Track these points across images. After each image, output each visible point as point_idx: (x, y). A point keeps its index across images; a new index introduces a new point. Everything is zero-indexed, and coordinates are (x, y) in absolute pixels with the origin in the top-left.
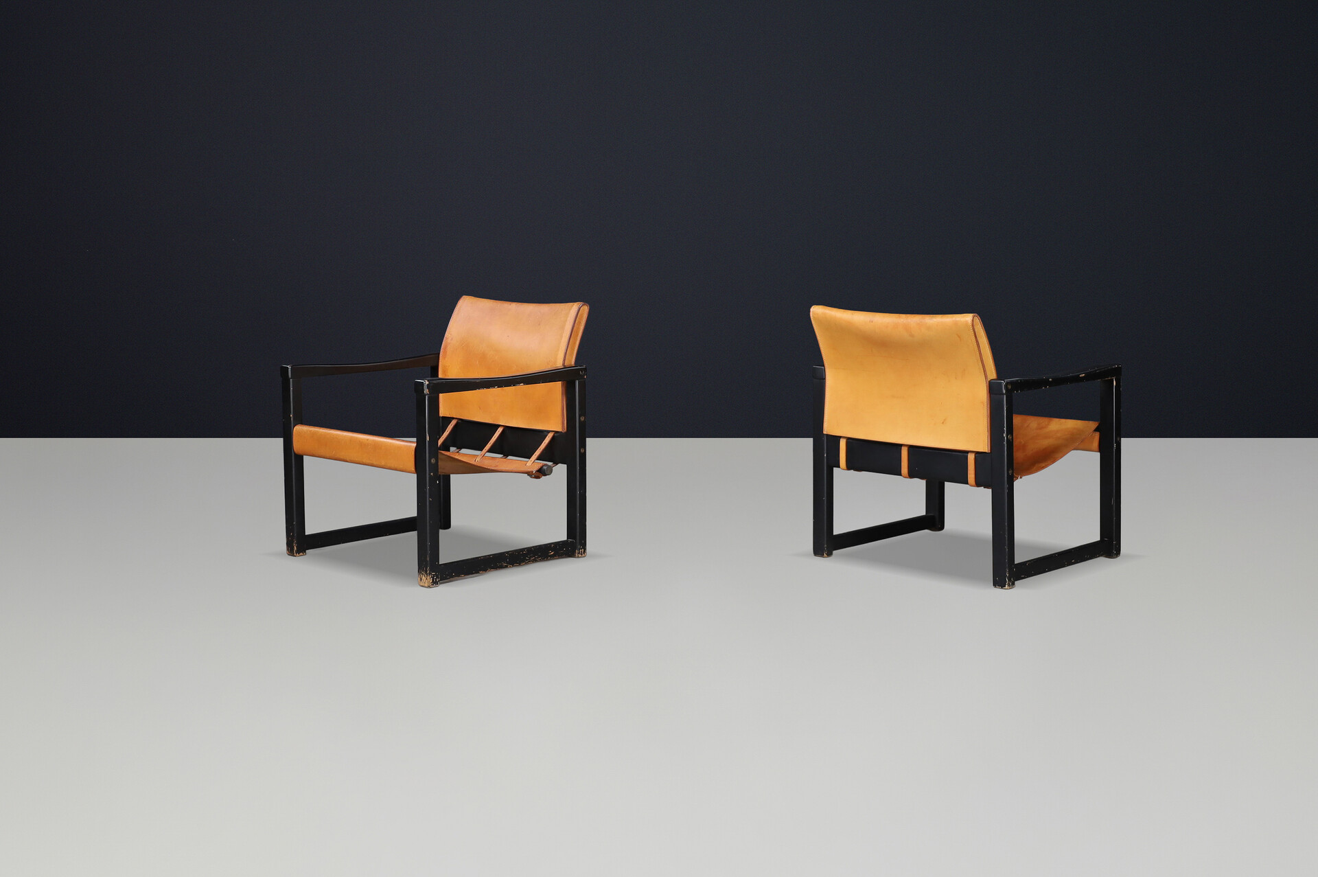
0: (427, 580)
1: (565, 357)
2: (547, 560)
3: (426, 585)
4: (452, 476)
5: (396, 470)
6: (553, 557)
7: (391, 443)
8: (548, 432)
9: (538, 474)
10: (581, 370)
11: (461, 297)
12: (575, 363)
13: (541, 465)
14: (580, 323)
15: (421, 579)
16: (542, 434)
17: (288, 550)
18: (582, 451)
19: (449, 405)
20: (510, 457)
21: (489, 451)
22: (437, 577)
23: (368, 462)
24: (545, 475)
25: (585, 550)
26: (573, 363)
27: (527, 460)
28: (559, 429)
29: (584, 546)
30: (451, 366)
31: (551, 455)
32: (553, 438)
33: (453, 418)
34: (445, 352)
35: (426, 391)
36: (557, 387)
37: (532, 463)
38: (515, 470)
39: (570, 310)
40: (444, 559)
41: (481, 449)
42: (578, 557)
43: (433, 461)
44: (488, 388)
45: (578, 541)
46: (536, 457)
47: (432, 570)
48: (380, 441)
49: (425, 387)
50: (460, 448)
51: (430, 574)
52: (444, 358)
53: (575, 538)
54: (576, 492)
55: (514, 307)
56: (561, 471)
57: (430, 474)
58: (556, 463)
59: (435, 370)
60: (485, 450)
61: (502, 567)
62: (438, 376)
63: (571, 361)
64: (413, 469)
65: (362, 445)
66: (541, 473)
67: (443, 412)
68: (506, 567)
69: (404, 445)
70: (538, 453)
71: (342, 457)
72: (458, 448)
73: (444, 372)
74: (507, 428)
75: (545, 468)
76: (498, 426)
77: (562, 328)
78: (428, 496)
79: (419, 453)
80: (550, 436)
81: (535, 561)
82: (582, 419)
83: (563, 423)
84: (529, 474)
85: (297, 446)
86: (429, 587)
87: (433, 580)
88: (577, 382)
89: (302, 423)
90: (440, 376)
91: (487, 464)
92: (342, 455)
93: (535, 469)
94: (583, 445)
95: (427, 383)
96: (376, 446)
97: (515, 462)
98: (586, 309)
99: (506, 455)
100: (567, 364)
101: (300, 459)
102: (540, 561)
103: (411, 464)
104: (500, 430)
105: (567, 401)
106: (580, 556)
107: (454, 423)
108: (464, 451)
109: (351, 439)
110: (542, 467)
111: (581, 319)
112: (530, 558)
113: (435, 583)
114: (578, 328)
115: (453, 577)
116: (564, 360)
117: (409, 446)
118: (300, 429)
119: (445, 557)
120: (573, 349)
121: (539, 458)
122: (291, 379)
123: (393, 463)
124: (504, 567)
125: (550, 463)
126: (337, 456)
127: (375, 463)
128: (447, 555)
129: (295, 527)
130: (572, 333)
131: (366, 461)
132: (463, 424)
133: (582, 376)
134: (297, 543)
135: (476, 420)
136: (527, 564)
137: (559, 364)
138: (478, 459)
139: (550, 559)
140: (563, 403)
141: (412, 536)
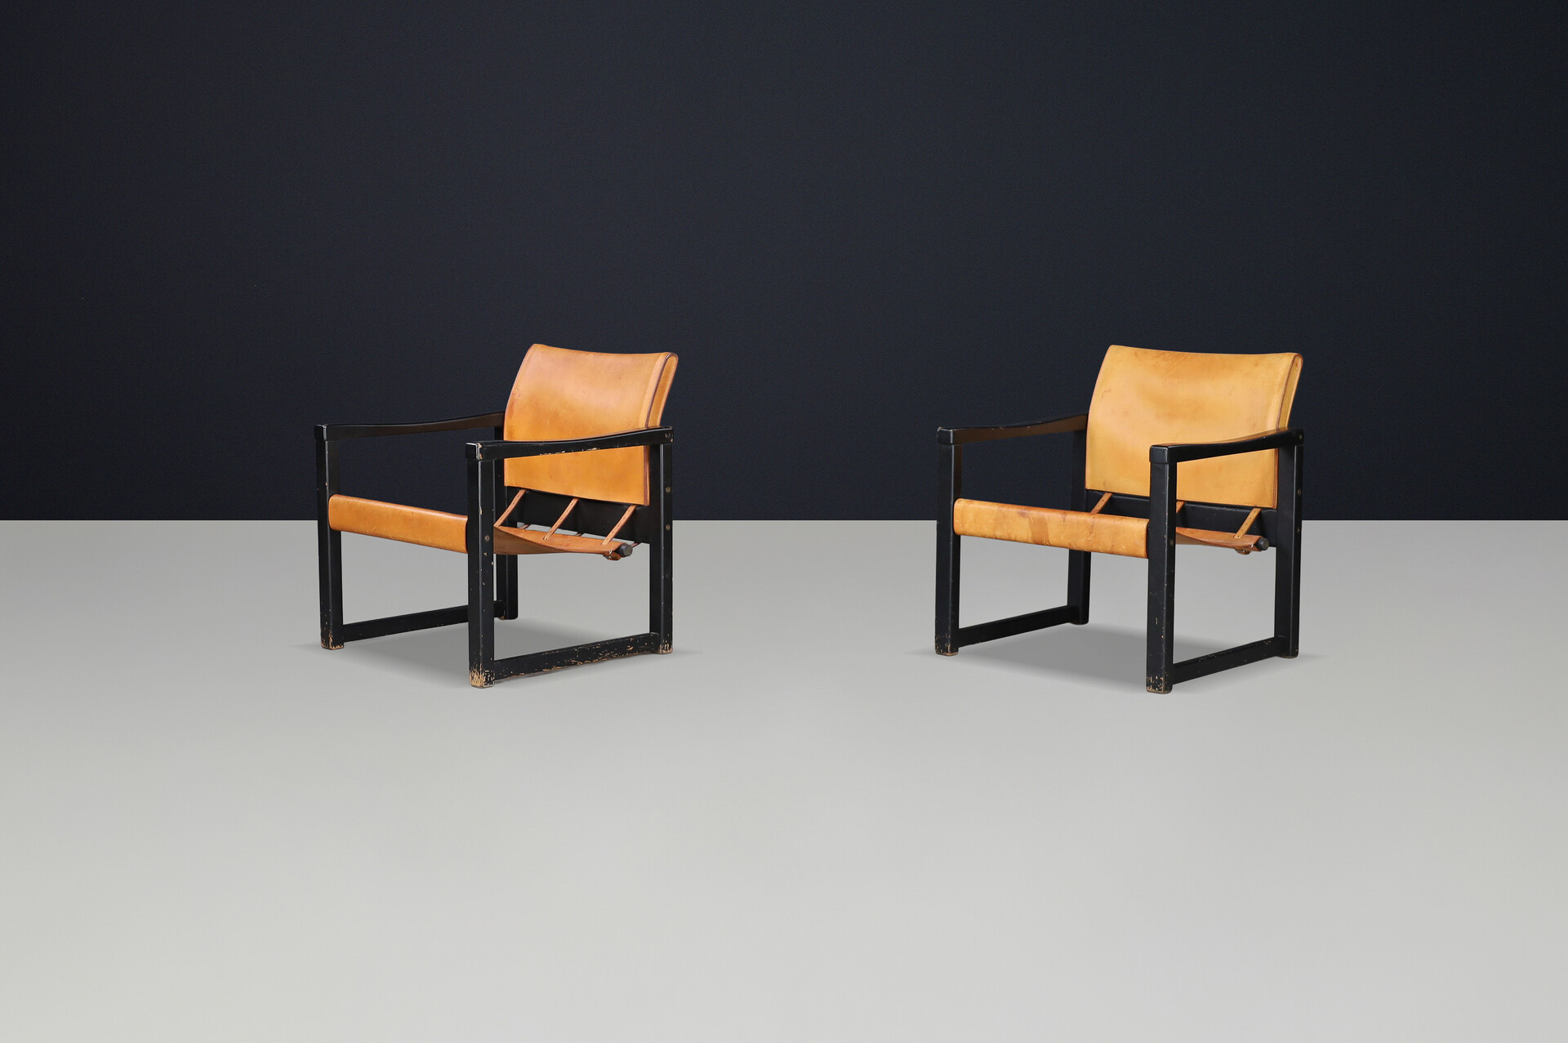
0: (480, 679)
1: (648, 416)
2: (625, 656)
3: (479, 685)
4: (520, 557)
5: (445, 549)
6: (632, 653)
7: (439, 517)
8: (629, 505)
9: (616, 555)
10: (667, 432)
11: (528, 347)
12: (661, 424)
13: (619, 544)
14: (667, 377)
15: (473, 678)
16: (622, 508)
17: (322, 642)
18: (668, 528)
19: (515, 473)
20: (585, 535)
21: (561, 527)
22: (492, 676)
23: (413, 539)
24: (624, 556)
25: (671, 645)
26: (658, 423)
27: (603, 538)
28: (641, 501)
29: (670, 640)
30: (517, 428)
31: (633, 532)
32: (634, 512)
33: (521, 488)
34: (512, 411)
35: (479, 456)
36: (639, 452)
37: (609, 542)
38: (588, 549)
39: (656, 361)
40: (499, 655)
41: (551, 525)
42: (663, 653)
43: (487, 538)
44: (553, 452)
45: (662, 634)
46: (614, 534)
47: (485, 668)
48: (427, 515)
49: (478, 450)
50: (529, 524)
51: (483, 671)
52: (511, 416)
53: (658, 631)
54: (660, 576)
55: (591, 357)
56: (642, 551)
57: (483, 554)
58: (638, 542)
59: (499, 431)
60: (555, 527)
61: (570, 665)
62: (503, 439)
63: (656, 421)
64: (464, 548)
65: (406, 519)
66: (619, 553)
67: (509, 481)
68: (575, 664)
69: (454, 520)
70: (616, 529)
71: (383, 534)
72: (526, 524)
73: (510, 433)
74: (581, 501)
75: (623, 547)
76: (571, 498)
77: (646, 382)
78: (480, 580)
79: (471, 531)
80: (630, 511)
81: (611, 657)
82: (668, 490)
83: (645, 496)
84: (605, 554)
85: (334, 520)
86: (482, 687)
87: (486, 679)
88: (662, 446)
89: (340, 493)
90: (506, 438)
91: (557, 543)
92: (383, 530)
93: (611, 550)
95: (480, 446)
96: (422, 520)
97: (590, 540)
98: (674, 361)
99: (581, 532)
100: (650, 425)
101: (336, 535)
102: (617, 657)
103: (461, 542)
104: (574, 502)
105: (650, 468)
106: (664, 651)
107: (521, 493)
108: (533, 527)
109: (395, 514)
110: (619, 547)
111: (668, 372)
112: (604, 654)
113: (489, 682)
114: (665, 383)
115: (510, 675)
116: (648, 420)
117: (460, 521)
118: (336, 501)
119: (501, 652)
120: (659, 408)
121: (617, 536)
122: (327, 442)
123: (440, 542)
124: (572, 665)
125: (630, 543)
126: (378, 532)
127: (421, 540)
128: (503, 650)
129: (331, 615)
130: (657, 388)
131: (410, 538)
132: (532, 496)
133: (668, 440)
134: (333, 634)
135: (546, 491)
136: (600, 661)
137: (641, 425)
138: (547, 537)
139: (629, 656)
140: (645, 470)
141: (463, 627)
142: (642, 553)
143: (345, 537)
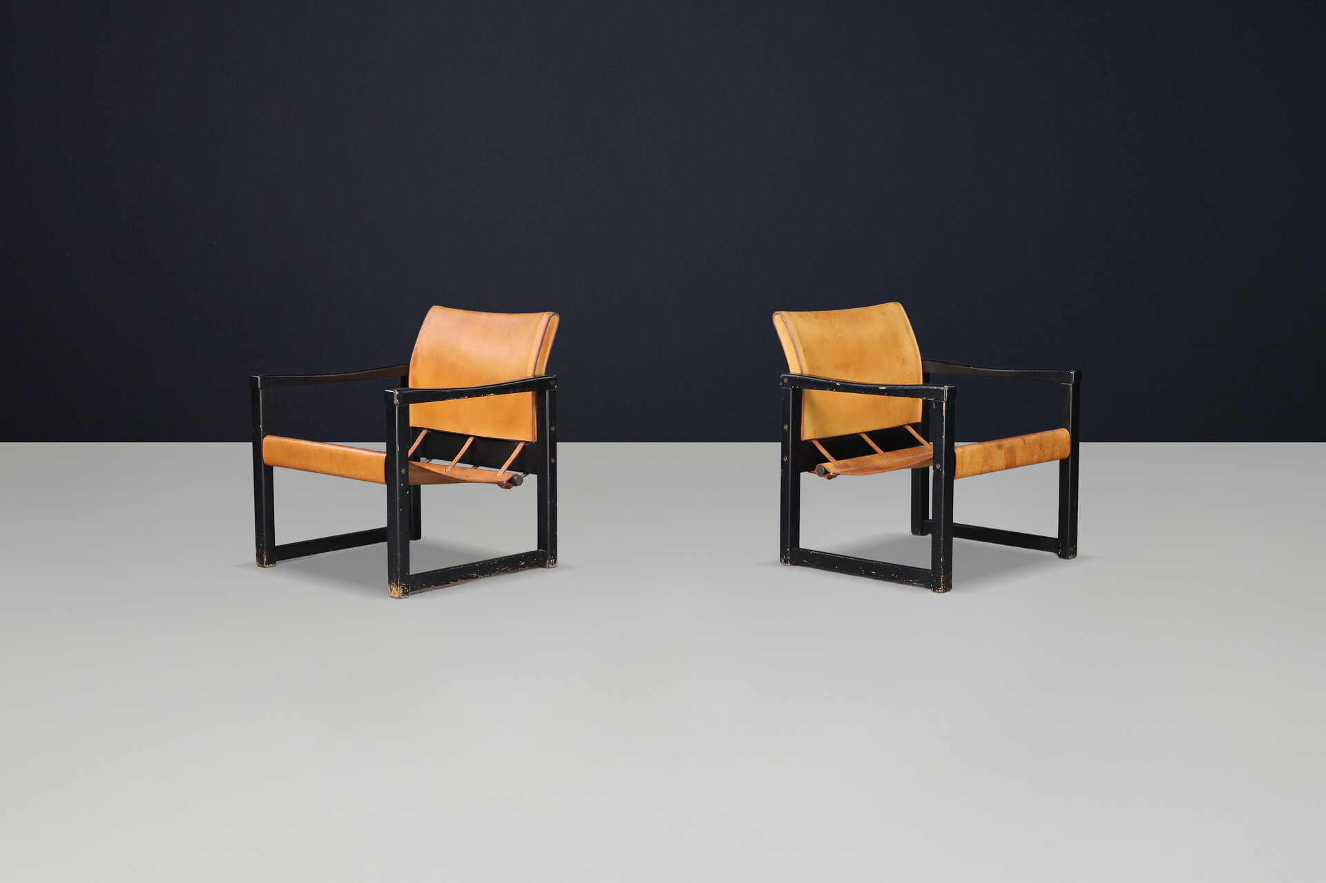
0: (398, 591)
1: (535, 367)
2: (518, 571)
3: (397, 596)
4: (423, 487)
5: (366, 480)
6: (524, 568)
7: (361, 453)
8: (519, 442)
9: (509, 484)
10: (551, 380)
11: (431, 307)
12: (546, 373)
13: (511, 475)
14: (550, 333)
15: (391, 590)
16: (512, 444)
17: (258, 561)
18: (553, 461)
19: (419, 415)
20: (480, 468)
21: (460, 461)
22: (408, 588)
23: (338, 472)
24: (516, 485)
25: (556, 559)
26: (543, 372)
27: (497, 470)
28: (529, 439)
29: (555, 555)
30: (421, 376)
31: (522, 465)
32: (524, 448)
33: (424, 429)
34: (415, 363)
35: (396, 401)
36: (528, 396)
37: (503, 474)
38: (484, 480)
39: (541, 319)
40: (414, 570)
41: (451, 460)
42: (549, 567)
43: (403, 471)
44: (458, 398)
45: (548, 550)
46: (506, 467)
47: (402, 581)
48: (353, 453)
49: (395, 397)
50: (431, 459)
51: (400, 585)
52: (414, 368)
53: (545, 548)
54: (546, 502)
55: (484, 317)
56: (531, 481)
57: (400, 485)
58: (526, 473)
59: (405, 381)
60: (455, 461)
61: (472, 578)
62: (408, 387)
63: (542, 371)
64: (383, 480)
65: (332, 455)
66: (512, 483)
67: (414, 422)
68: (477, 577)
69: (374, 456)
70: (508, 463)
71: (311, 468)
72: (428, 459)
73: (414, 382)
74: (477, 438)
75: (515, 478)
76: (468, 436)
77: (533, 337)
78: (398, 506)
79: (389, 464)
80: (520, 446)
81: (506, 571)
82: (553, 429)
83: (533, 434)
84: (500, 484)
85: (267, 457)
86: (399, 598)
87: (403, 591)
88: (547, 392)
89: (273, 434)
90: (411, 386)
91: (457, 474)
92: (311, 465)
93: (505, 479)
94: (554, 453)
95: (397, 393)
96: (346, 457)
97: (485, 472)
98: (556, 319)
99: (476, 465)
100: (537, 374)
101: (269, 469)
102: (511, 571)
103: (380, 473)
104: (470, 440)
105: (537, 411)
106: (551, 566)
107: (424, 433)
108: (434, 461)
109: (321, 450)
110: (512, 478)
111: (551, 329)
112: (500, 568)
113: (405, 594)
114: (548, 339)
115: (423, 587)
116: (535, 370)
117: (380, 456)
118: (269, 440)
119: (415, 568)
120: (544, 359)
121: (509, 469)
122: (261, 390)
123: (363, 474)
124: (474, 578)
125: (521, 474)
127: (345, 474)
128: (417, 566)
129: (265, 538)
130: (542, 342)
131: (333, 471)
132: (433, 435)
133: (552, 387)
134: (267, 554)
135: (446, 430)
137: (529, 374)
138: (448, 469)
139: (521, 570)
140: (533, 413)
141: (383, 547)
142: (531, 482)
143: (277, 471)
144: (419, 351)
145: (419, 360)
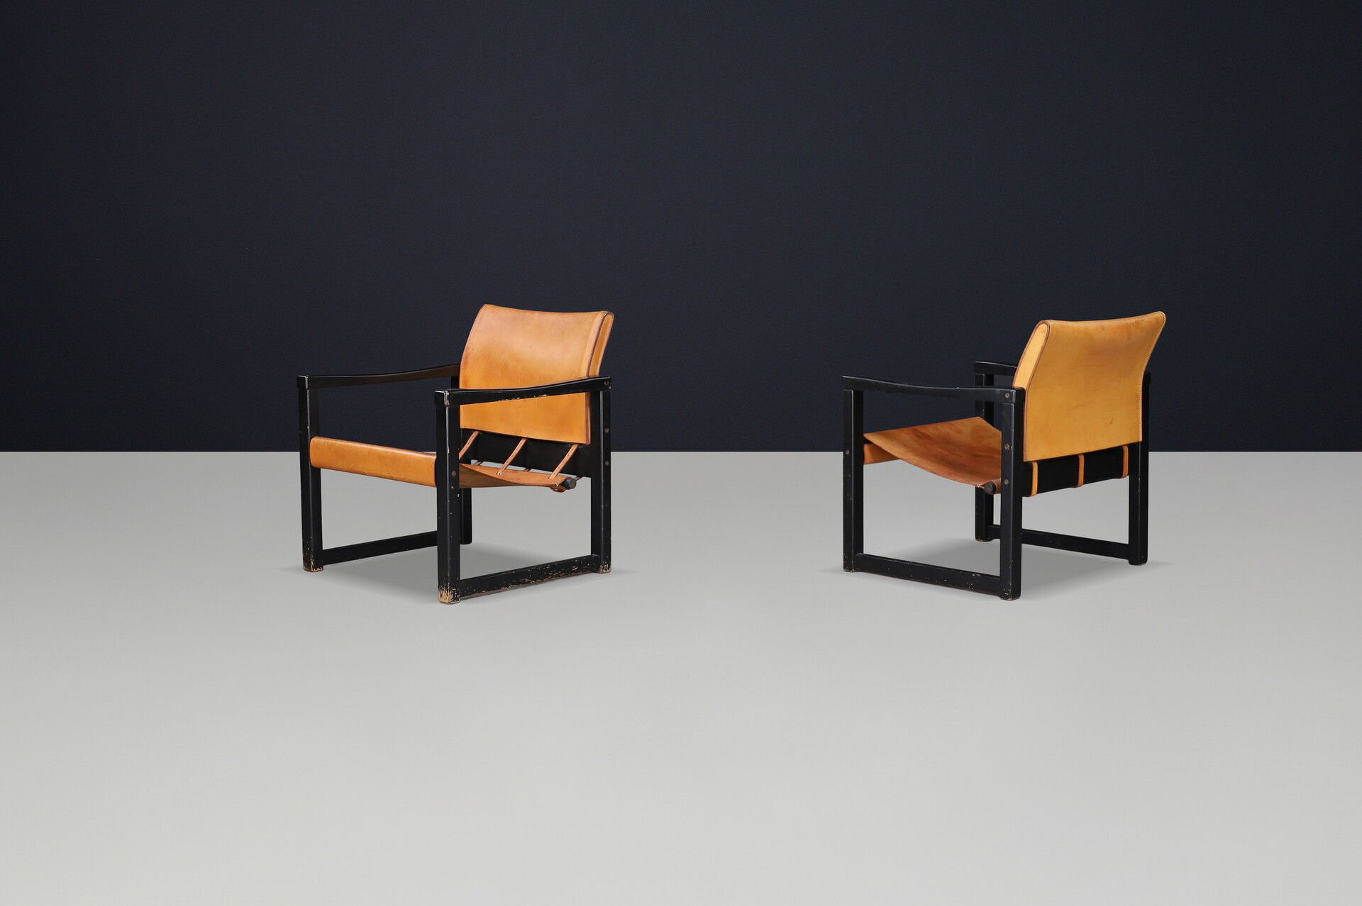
0: (448, 596)
1: (589, 367)
2: (571, 576)
3: (447, 601)
4: (474, 490)
5: (416, 483)
6: (577, 573)
8: (572, 444)
9: (562, 487)
10: (606, 380)
11: (483, 305)
12: (600, 374)
13: (564, 478)
14: (604, 332)
15: (441, 595)
16: (565, 446)
17: (305, 565)
18: (607, 463)
19: (470, 416)
20: (532, 470)
21: (512, 464)
22: (458, 593)
23: (386, 474)
24: (569, 488)
25: (609, 565)
26: (597, 373)
27: (550, 473)
28: (583, 441)
29: (608, 561)
30: (471, 378)
31: (575, 468)
32: (577, 450)
33: (475, 430)
34: (466, 363)
35: (447, 402)
36: (581, 398)
37: (556, 476)
38: (537, 483)
39: (594, 319)
40: (465, 574)
41: (503, 462)
42: (603, 573)
43: (454, 474)
44: (510, 399)
45: (602, 555)
46: (559, 470)
47: (452, 586)
49: (446, 398)
50: (482, 461)
51: (450, 590)
52: (465, 368)
53: (599, 553)
54: (600, 507)
55: (537, 316)
56: (585, 484)
57: (450, 488)
58: (580, 476)
59: (455, 381)
60: (507, 463)
61: (524, 584)
62: (458, 387)
63: (596, 371)
64: (433, 483)
65: (381, 457)
66: (565, 486)
67: (464, 423)
68: (529, 582)
69: (424, 458)
70: (561, 466)
71: (359, 470)
72: (479, 461)
73: (465, 382)
74: (529, 440)
75: (568, 481)
76: (521, 438)
77: (586, 337)
78: (448, 510)
79: (439, 466)
80: (574, 448)
81: (559, 577)
82: (607, 431)
83: (587, 436)
84: (552, 487)
85: (314, 459)
86: (449, 603)
87: (454, 596)
88: (601, 393)
89: (319, 435)
90: (461, 387)
91: (509, 477)
92: (360, 467)
93: (558, 482)
94: (608, 458)
95: (448, 394)
96: (395, 459)
97: (537, 475)
98: (610, 318)
99: (528, 468)
100: (591, 374)
101: (317, 472)
102: (564, 576)
103: (430, 476)
104: (522, 442)
105: (591, 412)
106: (604, 571)
107: (475, 435)
108: (485, 464)
109: (370, 452)
110: (565, 481)
111: (605, 328)
112: (553, 574)
113: (455, 599)
114: (603, 338)
115: (473, 593)
116: (588, 370)
117: (430, 459)
118: (316, 442)
120: (599, 353)
121: (562, 472)
122: (308, 391)
123: (412, 477)
124: (526, 583)
125: (573, 477)
126: (356, 469)
127: (394, 476)
128: (467, 571)
129: (312, 541)
130: (596, 342)
131: (384, 474)
132: (485, 437)
133: (607, 387)
134: (314, 558)
135: (497, 432)
136: (550, 580)
137: (583, 374)
138: (500, 472)
139: (574, 575)
140: (587, 414)
141: (433, 551)
143: (324, 474)
144: (470, 350)
145: (470, 361)
